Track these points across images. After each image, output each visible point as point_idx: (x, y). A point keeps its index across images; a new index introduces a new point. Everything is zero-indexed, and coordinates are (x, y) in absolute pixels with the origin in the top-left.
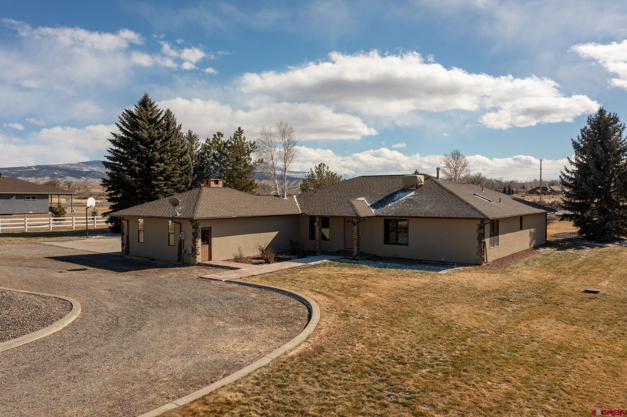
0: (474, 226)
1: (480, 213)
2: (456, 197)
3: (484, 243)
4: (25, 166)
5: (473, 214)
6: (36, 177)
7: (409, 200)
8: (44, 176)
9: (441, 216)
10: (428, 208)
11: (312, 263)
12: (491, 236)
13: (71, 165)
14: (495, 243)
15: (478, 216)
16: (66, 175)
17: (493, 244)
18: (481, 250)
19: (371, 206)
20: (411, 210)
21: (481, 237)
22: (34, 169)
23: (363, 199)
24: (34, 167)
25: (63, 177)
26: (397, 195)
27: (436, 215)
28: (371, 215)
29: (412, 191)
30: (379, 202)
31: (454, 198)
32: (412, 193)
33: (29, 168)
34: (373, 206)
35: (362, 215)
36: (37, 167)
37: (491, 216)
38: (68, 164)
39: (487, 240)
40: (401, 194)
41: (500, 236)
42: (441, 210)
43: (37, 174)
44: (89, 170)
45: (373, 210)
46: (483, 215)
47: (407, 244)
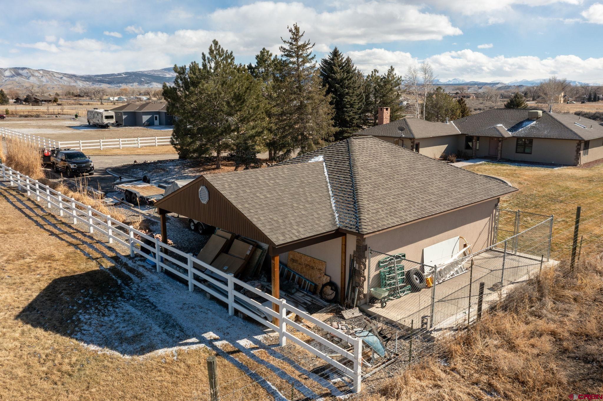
0: (575, 144)
1: (579, 137)
2: (564, 126)
3: (580, 153)
4: (116, 73)
5: (575, 137)
6: (126, 83)
7: (533, 127)
8: (133, 82)
9: (555, 137)
10: (546, 132)
11: (478, 163)
12: (584, 149)
13: (155, 71)
14: (586, 153)
15: (578, 138)
16: (151, 81)
17: (584, 154)
18: (578, 157)
19: (508, 130)
20: (534, 134)
21: (578, 150)
22: (124, 76)
23: (501, 125)
24: (123, 73)
25: (149, 83)
26: (524, 123)
27: (552, 137)
28: (509, 136)
29: (534, 120)
30: (512, 127)
31: (562, 127)
32: (535, 122)
33: (119, 74)
34: (509, 130)
35: (506, 136)
36: (126, 73)
37: (586, 139)
38: (152, 71)
39: (582, 152)
40: (527, 123)
41: (589, 150)
42: (554, 134)
43: (126, 81)
44: (171, 76)
45: (510, 133)
46: (581, 138)
47: (531, 154)
